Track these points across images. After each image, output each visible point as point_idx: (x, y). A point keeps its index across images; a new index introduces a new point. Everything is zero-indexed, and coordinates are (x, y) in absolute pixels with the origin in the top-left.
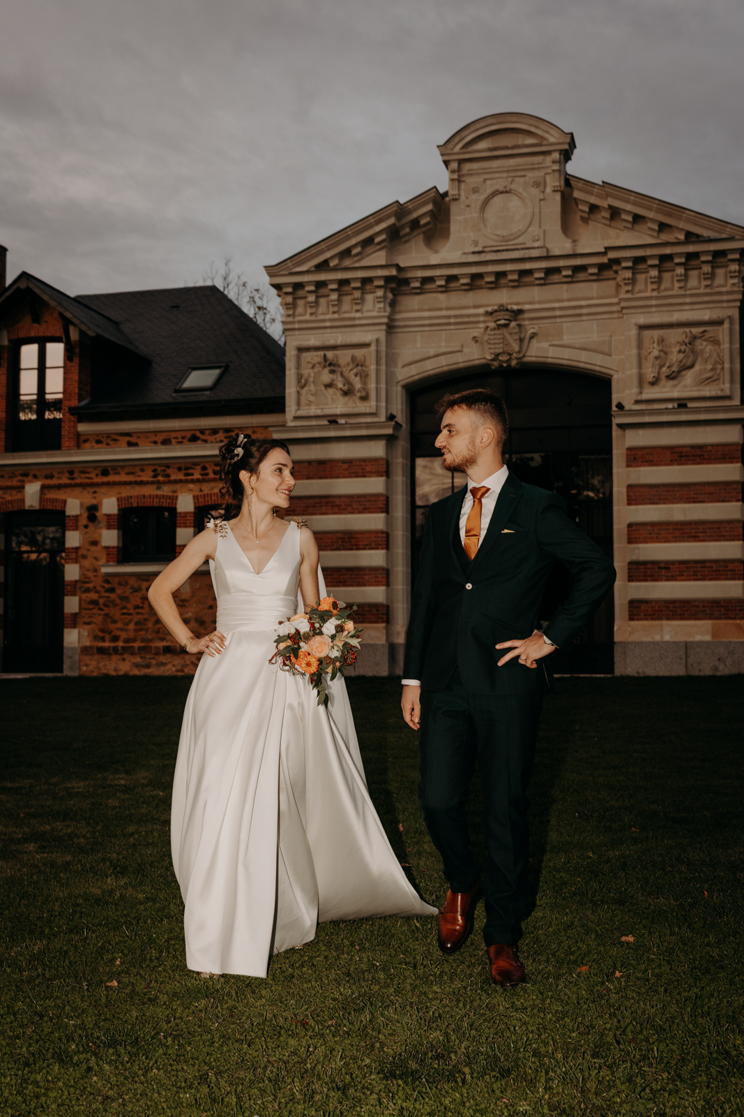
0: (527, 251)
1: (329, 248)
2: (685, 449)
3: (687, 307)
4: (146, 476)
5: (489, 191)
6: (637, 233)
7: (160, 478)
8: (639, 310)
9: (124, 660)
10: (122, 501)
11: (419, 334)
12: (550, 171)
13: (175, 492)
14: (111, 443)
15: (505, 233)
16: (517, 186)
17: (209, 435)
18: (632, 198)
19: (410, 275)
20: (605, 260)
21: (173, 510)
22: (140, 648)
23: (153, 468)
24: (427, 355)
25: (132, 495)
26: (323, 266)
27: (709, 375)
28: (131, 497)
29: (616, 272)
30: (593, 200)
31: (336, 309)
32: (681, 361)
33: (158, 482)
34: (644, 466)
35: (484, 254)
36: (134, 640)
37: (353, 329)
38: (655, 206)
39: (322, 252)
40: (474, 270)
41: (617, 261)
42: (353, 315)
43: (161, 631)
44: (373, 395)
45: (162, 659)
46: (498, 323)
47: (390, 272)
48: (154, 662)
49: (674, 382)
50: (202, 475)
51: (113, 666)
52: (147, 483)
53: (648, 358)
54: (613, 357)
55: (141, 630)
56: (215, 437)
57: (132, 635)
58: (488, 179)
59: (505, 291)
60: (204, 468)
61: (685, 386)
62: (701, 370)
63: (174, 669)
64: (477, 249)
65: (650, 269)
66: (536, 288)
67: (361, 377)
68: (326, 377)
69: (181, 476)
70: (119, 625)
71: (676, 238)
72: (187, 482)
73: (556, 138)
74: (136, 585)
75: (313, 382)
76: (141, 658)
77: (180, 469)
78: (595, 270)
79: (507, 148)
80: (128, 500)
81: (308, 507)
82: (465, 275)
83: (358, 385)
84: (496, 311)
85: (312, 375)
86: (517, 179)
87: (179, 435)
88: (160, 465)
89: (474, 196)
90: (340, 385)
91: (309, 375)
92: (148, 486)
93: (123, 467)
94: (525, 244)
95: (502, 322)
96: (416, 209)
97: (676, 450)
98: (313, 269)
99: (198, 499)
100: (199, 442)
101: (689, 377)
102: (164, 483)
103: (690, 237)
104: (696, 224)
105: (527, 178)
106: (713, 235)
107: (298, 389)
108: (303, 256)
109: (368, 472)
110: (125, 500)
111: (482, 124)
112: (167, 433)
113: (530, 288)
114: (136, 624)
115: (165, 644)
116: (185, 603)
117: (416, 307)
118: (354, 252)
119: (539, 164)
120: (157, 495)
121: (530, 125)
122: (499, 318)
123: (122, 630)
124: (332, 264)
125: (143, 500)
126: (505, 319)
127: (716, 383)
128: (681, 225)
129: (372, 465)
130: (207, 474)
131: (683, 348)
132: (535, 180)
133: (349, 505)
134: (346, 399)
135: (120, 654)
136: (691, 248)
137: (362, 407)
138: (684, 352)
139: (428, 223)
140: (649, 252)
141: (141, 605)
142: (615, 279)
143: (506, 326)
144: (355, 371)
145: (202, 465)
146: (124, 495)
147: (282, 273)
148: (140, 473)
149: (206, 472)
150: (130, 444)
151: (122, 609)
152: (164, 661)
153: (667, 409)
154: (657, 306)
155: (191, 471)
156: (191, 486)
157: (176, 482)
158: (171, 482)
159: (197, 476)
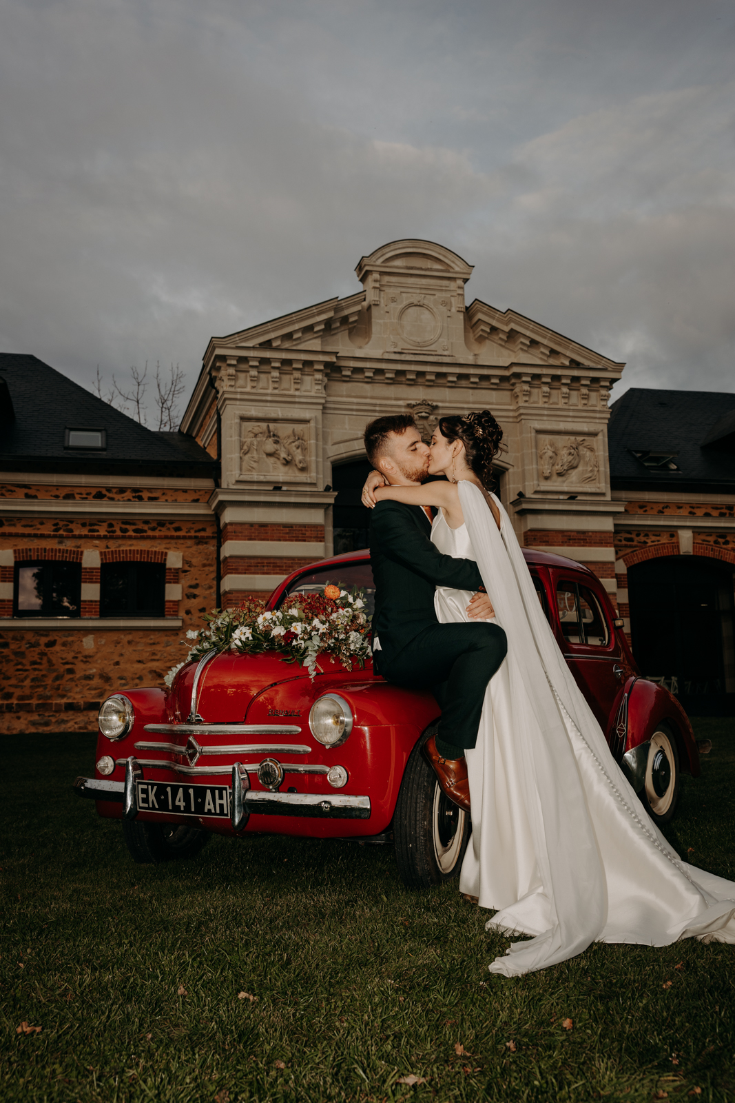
0: (440, 357)
1: (274, 330)
2: (573, 534)
3: (570, 419)
4: (47, 529)
5: (405, 303)
6: (530, 355)
7: (61, 532)
8: (534, 418)
9: (19, 718)
10: (19, 553)
11: (347, 416)
12: (455, 294)
13: (79, 547)
14: (6, 494)
15: (419, 340)
16: (429, 301)
17: (116, 493)
18: (531, 326)
19: (343, 363)
20: (507, 373)
21: (77, 566)
22: (38, 705)
23: (56, 522)
24: (355, 437)
25: (32, 547)
26: (267, 345)
27: (590, 475)
28: (30, 550)
29: (513, 384)
30: (494, 323)
31: (276, 385)
32: (570, 462)
33: (61, 536)
34: (542, 545)
35: (404, 355)
36: (30, 697)
37: (292, 406)
38: (549, 335)
39: (267, 332)
40: (399, 367)
41: (517, 376)
42: (292, 392)
43: (61, 687)
44: (313, 466)
45: (63, 716)
46: (420, 414)
47: (331, 358)
48: (53, 720)
49: (563, 478)
50: (109, 532)
51: (6, 725)
52: (49, 536)
53: (544, 457)
54: (509, 454)
55: (38, 687)
56: (123, 495)
57: (27, 692)
58: (404, 292)
59: (421, 388)
60: (111, 525)
61: (572, 482)
62: (583, 470)
63: (76, 726)
64: (396, 350)
65: (542, 385)
66: (447, 389)
67: (302, 449)
68: (270, 446)
69: (85, 532)
70: (13, 681)
71: (562, 363)
72: (93, 537)
73: (460, 268)
74: (33, 641)
75: (256, 450)
76: (39, 715)
77: (84, 525)
78: (496, 381)
79: (421, 269)
80: (27, 553)
81: (250, 566)
82: (390, 371)
83: (298, 456)
84: (419, 404)
85: (255, 443)
86: (427, 296)
87: (83, 491)
88: (62, 520)
89: (393, 305)
90: (283, 455)
91: (252, 444)
92: (48, 540)
93: (20, 519)
94: (436, 351)
95: (424, 414)
96: (348, 307)
97: (566, 534)
98: (258, 346)
99: (105, 555)
100: (105, 499)
101: (574, 475)
102: (68, 537)
103: (575, 364)
104: (579, 354)
105: (436, 297)
106: (592, 365)
107: (241, 455)
108: (250, 333)
109: (308, 537)
110: (23, 553)
111: (400, 246)
112: (70, 488)
113: (442, 389)
114: (33, 680)
115: (64, 701)
116: (88, 659)
117: (345, 393)
118: (295, 336)
119: (446, 287)
120: (60, 550)
121: (440, 254)
122: (421, 411)
123: (16, 686)
124: (275, 344)
125: (43, 554)
126: (426, 413)
127: (593, 482)
128: (568, 353)
129: (311, 530)
130: (114, 532)
131: (572, 451)
132: (443, 300)
133: (290, 567)
134: (286, 468)
135: (15, 712)
136: (576, 373)
137: (302, 477)
138: (573, 455)
139: (355, 321)
140: (545, 371)
141: (39, 661)
142: (512, 390)
143: (426, 418)
144: (296, 443)
145: (108, 522)
146: (21, 547)
147: (229, 345)
148: (39, 526)
149: (114, 529)
150: (27, 496)
151: (17, 664)
152: (65, 719)
153: (559, 499)
154: (548, 415)
155: (96, 527)
156: (97, 542)
157: (80, 537)
158: (75, 537)
159: (103, 532)
